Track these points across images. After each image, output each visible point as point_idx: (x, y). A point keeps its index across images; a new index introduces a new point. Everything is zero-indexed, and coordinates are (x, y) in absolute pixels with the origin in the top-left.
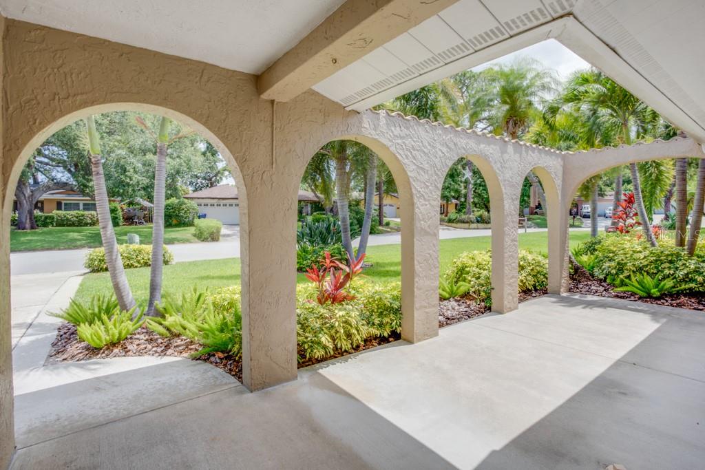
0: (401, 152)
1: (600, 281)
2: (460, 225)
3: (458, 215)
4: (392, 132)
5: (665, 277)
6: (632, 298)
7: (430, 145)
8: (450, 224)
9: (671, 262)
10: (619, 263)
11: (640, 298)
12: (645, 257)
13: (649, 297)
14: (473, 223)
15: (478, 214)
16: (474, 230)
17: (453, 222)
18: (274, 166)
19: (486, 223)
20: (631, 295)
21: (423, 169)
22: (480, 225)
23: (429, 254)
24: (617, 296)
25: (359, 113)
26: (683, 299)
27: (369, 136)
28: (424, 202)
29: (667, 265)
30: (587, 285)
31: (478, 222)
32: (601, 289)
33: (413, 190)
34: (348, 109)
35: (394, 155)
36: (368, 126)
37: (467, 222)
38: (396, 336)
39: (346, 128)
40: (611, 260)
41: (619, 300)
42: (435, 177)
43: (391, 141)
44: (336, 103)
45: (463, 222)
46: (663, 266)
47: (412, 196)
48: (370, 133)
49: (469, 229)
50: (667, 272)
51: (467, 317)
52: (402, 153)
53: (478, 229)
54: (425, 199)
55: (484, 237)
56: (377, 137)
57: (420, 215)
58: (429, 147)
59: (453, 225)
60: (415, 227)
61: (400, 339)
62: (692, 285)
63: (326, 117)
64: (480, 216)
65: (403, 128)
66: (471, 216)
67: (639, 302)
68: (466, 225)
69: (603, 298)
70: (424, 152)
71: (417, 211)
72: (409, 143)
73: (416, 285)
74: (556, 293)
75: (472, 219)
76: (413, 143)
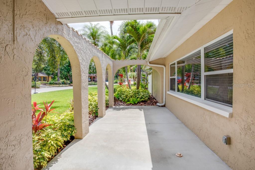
0: (77, 49)
1: (121, 101)
2: (55, 85)
3: (54, 81)
4: (74, 39)
5: (137, 98)
6: (131, 105)
7: (86, 49)
8: (51, 85)
9: (138, 94)
10: (126, 95)
11: (133, 105)
12: (132, 93)
13: (135, 104)
14: (60, 84)
15: (62, 81)
16: (61, 87)
17: (52, 84)
18: (15, 42)
19: (66, 84)
20: (130, 104)
21: (84, 59)
22: (63, 85)
23: (86, 97)
24: (127, 105)
25: (62, 24)
26: (141, 103)
27: (66, 38)
28: (84, 75)
29: (137, 94)
30: (118, 103)
31: (63, 84)
32: (122, 103)
33: (81, 68)
34: (58, 20)
35: (75, 51)
36: (65, 33)
37: (58, 84)
38: (72, 138)
39: (56, 31)
40: (123, 94)
41: (128, 106)
42: (87, 64)
43: (74, 44)
44: (52, 14)
45: (56, 84)
46: (136, 95)
47: (80, 71)
48: (66, 37)
49: (59, 87)
50: (137, 96)
51: (91, 122)
52: (78, 51)
53: (63, 86)
54: (84, 73)
55: (70, 90)
56: (69, 40)
57: (83, 80)
58: (85, 50)
59: (52, 85)
60: (81, 86)
61: (74, 139)
62: (143, 99)
63: (48, 21)
64: (64, 82)
65: (78, 39)
66: (60, 82)
67: (133, 106)
68: (58, 85)
69: (124, 106)
70: (84, 52)
71: (82, 78)
72: (80, 46)
73: (82, 112)
74: (111, 107)
75: (60, 83)
76: (81, 47)
